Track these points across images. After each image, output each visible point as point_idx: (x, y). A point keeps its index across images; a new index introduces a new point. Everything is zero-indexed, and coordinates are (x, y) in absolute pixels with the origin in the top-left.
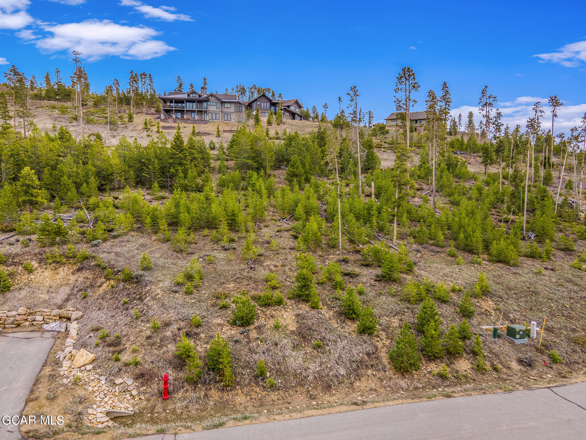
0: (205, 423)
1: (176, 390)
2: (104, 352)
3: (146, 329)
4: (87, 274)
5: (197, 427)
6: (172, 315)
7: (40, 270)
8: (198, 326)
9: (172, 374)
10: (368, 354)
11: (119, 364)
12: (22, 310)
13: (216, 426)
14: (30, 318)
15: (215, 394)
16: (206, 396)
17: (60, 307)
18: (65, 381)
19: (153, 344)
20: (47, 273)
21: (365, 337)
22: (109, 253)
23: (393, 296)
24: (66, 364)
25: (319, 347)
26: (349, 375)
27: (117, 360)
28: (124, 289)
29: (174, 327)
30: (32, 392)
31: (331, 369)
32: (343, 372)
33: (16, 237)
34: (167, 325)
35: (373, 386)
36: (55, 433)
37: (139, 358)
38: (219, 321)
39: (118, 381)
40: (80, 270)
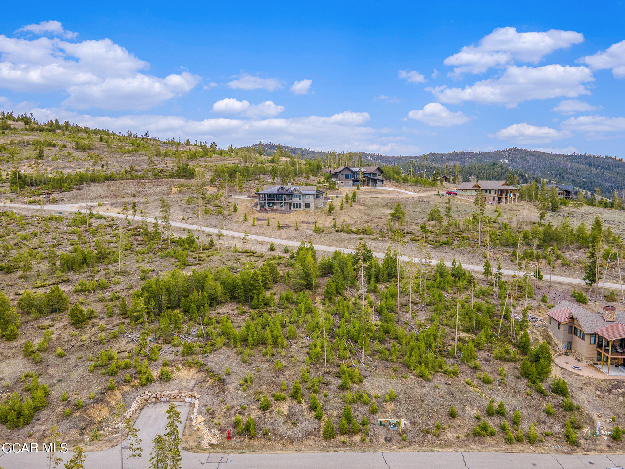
0: (240, 451)
1: (233, 437)
2: (208, 417)
3: (224, 407)
4: (202, 374)
5: (237, 452)
6: (235, 403)
7: (183, 370)
8: (245, 409)
9: (232, 430)
10: (315, 429)
11: (213, 423)
12: (177, 391)
13: (242, 453)
14: (180, 395)
15: (247, 440)
16: (243, 440)
17: (191, 391)
18: (194, 428)
19: (226, 416)
20: (186, 372)
21: (316, 420)
22: (212, 362)
23: (342, 398)
24: (194, 420)
25: (295, 423)
26: (302, 438)
27: (213, 422)
28: (218, 385)
29: (236, 409)
30: (184, 432)
31: (296, 434)
32: (300, 436)
33: (171, 349)
34: (233, 407)
35: (311, 444)
36: (192, 448)
37: (220, 422)
38: (254, 407)
39: (213, 431)
40: (199, 371)
